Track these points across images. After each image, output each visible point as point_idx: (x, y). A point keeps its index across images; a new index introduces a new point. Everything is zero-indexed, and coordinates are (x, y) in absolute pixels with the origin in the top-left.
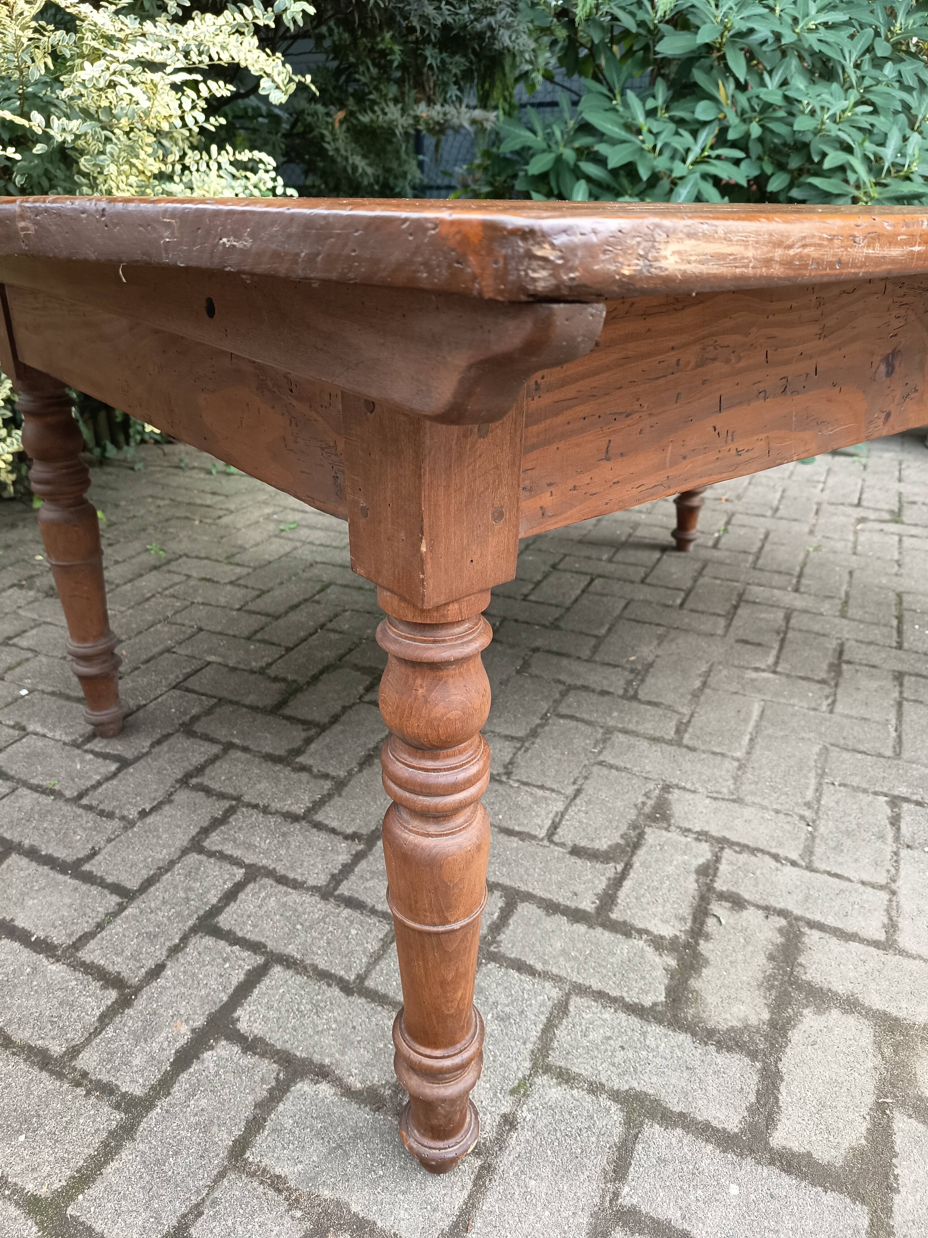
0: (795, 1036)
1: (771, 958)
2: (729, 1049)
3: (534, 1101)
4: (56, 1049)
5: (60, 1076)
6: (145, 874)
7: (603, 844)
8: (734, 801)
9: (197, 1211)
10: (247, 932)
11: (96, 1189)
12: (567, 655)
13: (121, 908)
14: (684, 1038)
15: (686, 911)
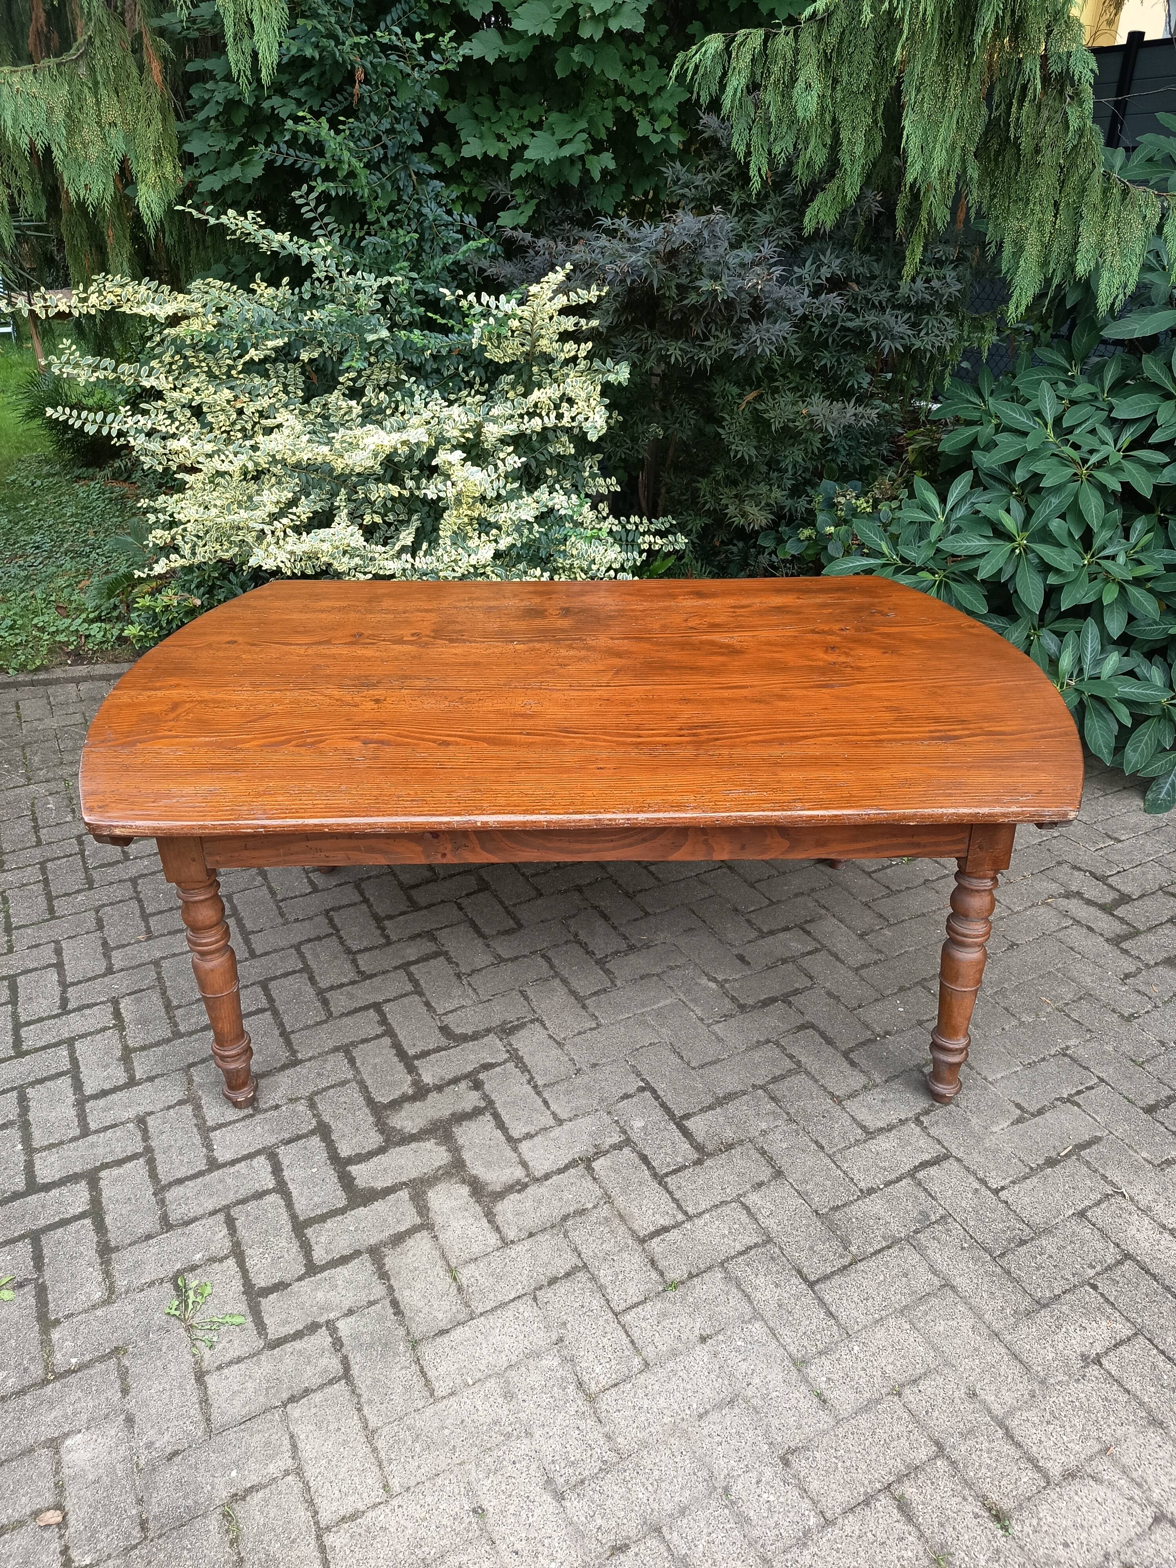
0: (414, 1145)
1: (453, 1115)
2: (382, 1133)
3: (291, 1106)
4: (175, 1003)
5: (168, 1013)
6: (268, 949)
7: (458, 1031)
8: (558, 1043)
9: (162, 1075)
10: (274, 994)
11: (144, 1053)
12: (606, 917)
13: (246, 960)
14: (371, 1119)
15: (449, 1077)
